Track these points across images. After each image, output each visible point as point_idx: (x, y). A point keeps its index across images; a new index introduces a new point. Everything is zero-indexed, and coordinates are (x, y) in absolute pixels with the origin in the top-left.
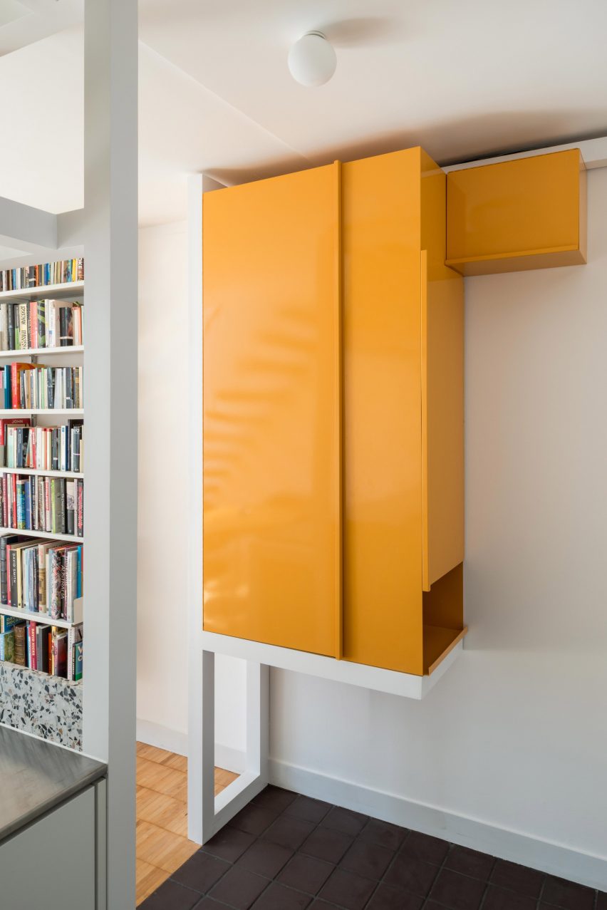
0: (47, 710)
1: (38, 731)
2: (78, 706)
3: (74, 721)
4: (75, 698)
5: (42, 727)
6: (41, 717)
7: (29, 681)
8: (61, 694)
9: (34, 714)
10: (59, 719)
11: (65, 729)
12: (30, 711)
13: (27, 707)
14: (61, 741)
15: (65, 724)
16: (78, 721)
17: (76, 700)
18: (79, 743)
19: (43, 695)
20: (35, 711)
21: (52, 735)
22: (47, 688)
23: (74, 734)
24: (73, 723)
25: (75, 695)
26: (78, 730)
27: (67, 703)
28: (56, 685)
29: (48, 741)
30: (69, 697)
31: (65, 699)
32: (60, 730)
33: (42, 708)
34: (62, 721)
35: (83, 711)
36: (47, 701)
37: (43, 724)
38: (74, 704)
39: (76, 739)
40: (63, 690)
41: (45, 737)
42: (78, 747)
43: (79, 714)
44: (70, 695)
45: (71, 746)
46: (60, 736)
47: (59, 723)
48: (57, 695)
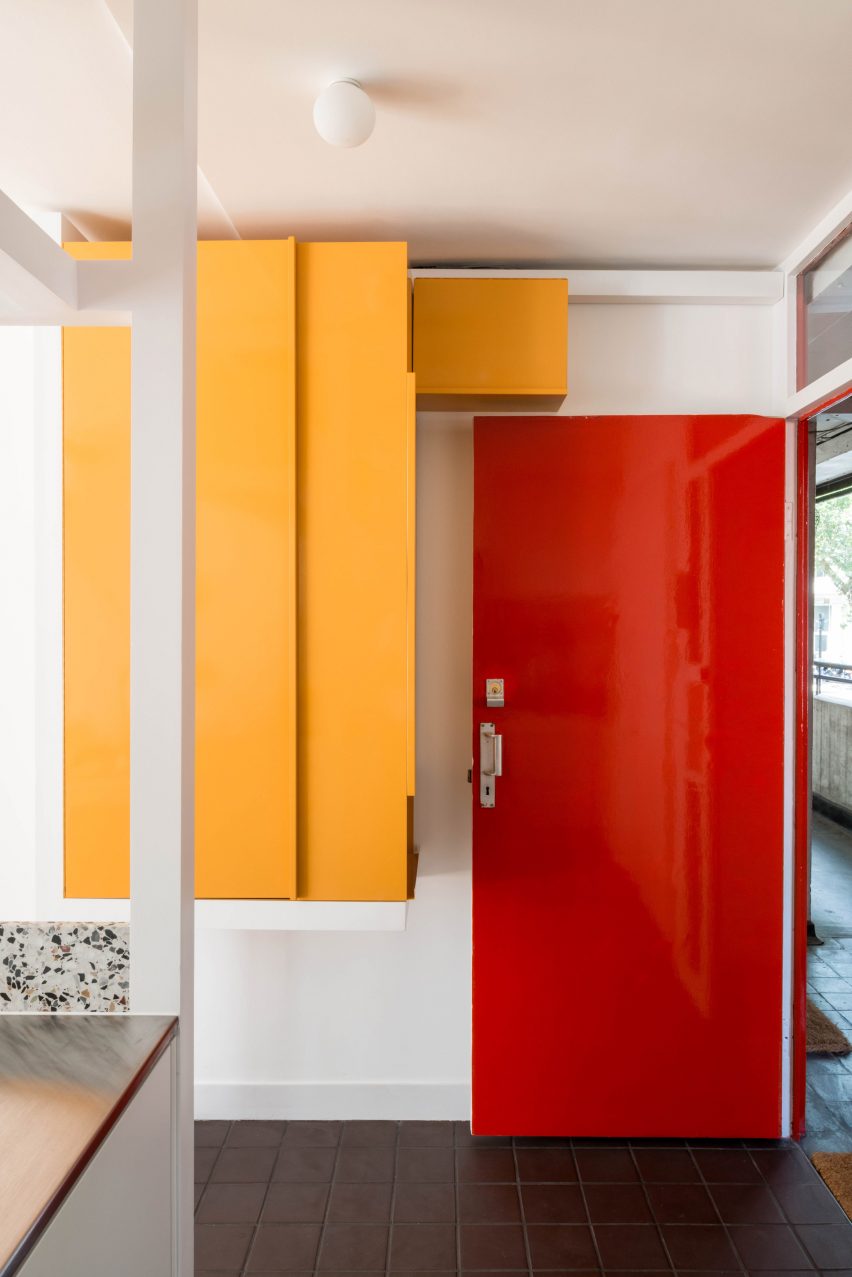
0: (57, 970)
1: (39, 1004)
2: (120, 951)
3: (112, 973)
4: (114, 941)
5: (45, 997)
6: (44, 982)
7: (17, 936)
8: (87, 941)
9: (28, 982)
10: (82, 977)
11: (95, 989)
12: (21, 979)
13: (12, 975)
14: (87, 1006)
15: (94, 981)
16: (121, 971)
17: (116, 944)
18: (123, 1002)
19: (48, 951)
20: (31, 978)
21: (68, 1004)
22: (57, 940)
23: (114, 989)
24: (111, 977)
25: (114, 937)
26: (120, 984)
27: (99, 952)
28: (76, 932)
29: (60, 1013)
30: (102, 943)
31: (94, 946)
32: (86, 993)
33: (47, 970)
34: (89, 978)
35: (130, 956)
36: (57, 957)
37: (49, 991)
38: (112, 950)
39: (116, 997)
40: (90, 935)
41: (54, 1009)
42: (122, 1006)
43: (124, 962)
44: (105, 939)
45: (107, 1010)
46: (84, 1000)
47: (83, 983)
48: (77, 944)
